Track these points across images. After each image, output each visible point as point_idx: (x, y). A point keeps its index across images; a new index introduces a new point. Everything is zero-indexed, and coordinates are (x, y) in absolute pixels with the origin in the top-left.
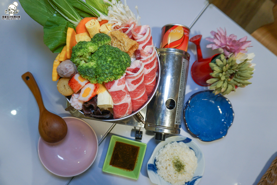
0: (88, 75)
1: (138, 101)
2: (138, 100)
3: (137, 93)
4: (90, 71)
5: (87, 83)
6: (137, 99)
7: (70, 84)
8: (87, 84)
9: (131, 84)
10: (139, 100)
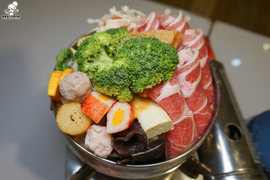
0: (117, 82)
1: (202, 116)
2: (202, 114)
3: (198, 100)
4: (119, 74)
5: (114, 104)
6: (200, 112)
7: (85, 109)
8: (114, 106)
9: (187, 83)
10: (204, 113)
